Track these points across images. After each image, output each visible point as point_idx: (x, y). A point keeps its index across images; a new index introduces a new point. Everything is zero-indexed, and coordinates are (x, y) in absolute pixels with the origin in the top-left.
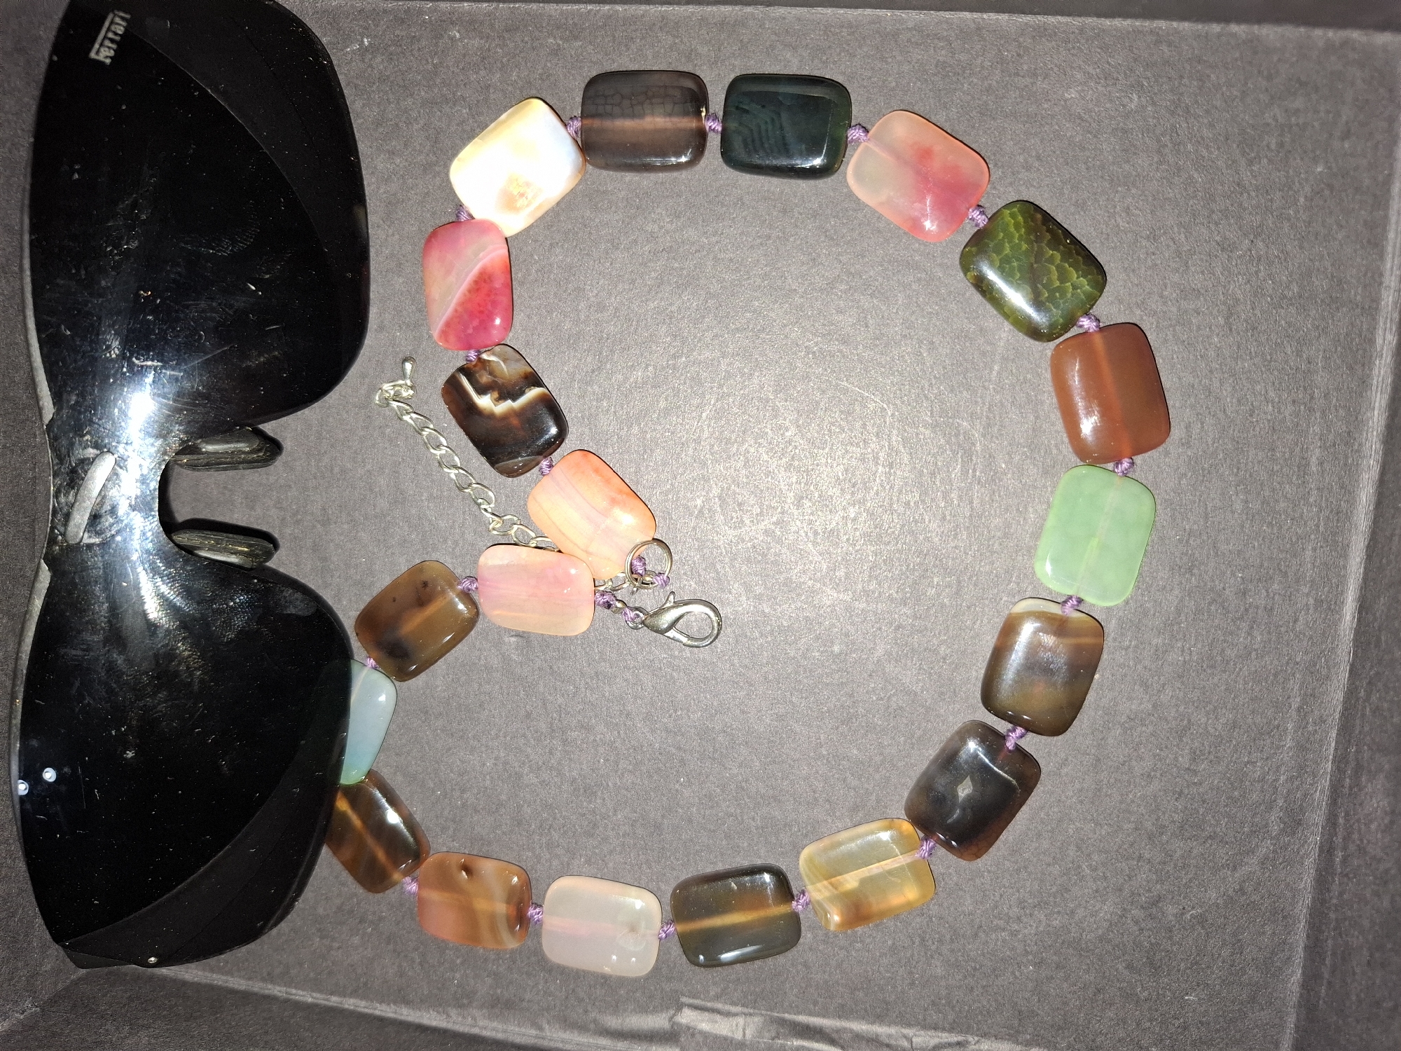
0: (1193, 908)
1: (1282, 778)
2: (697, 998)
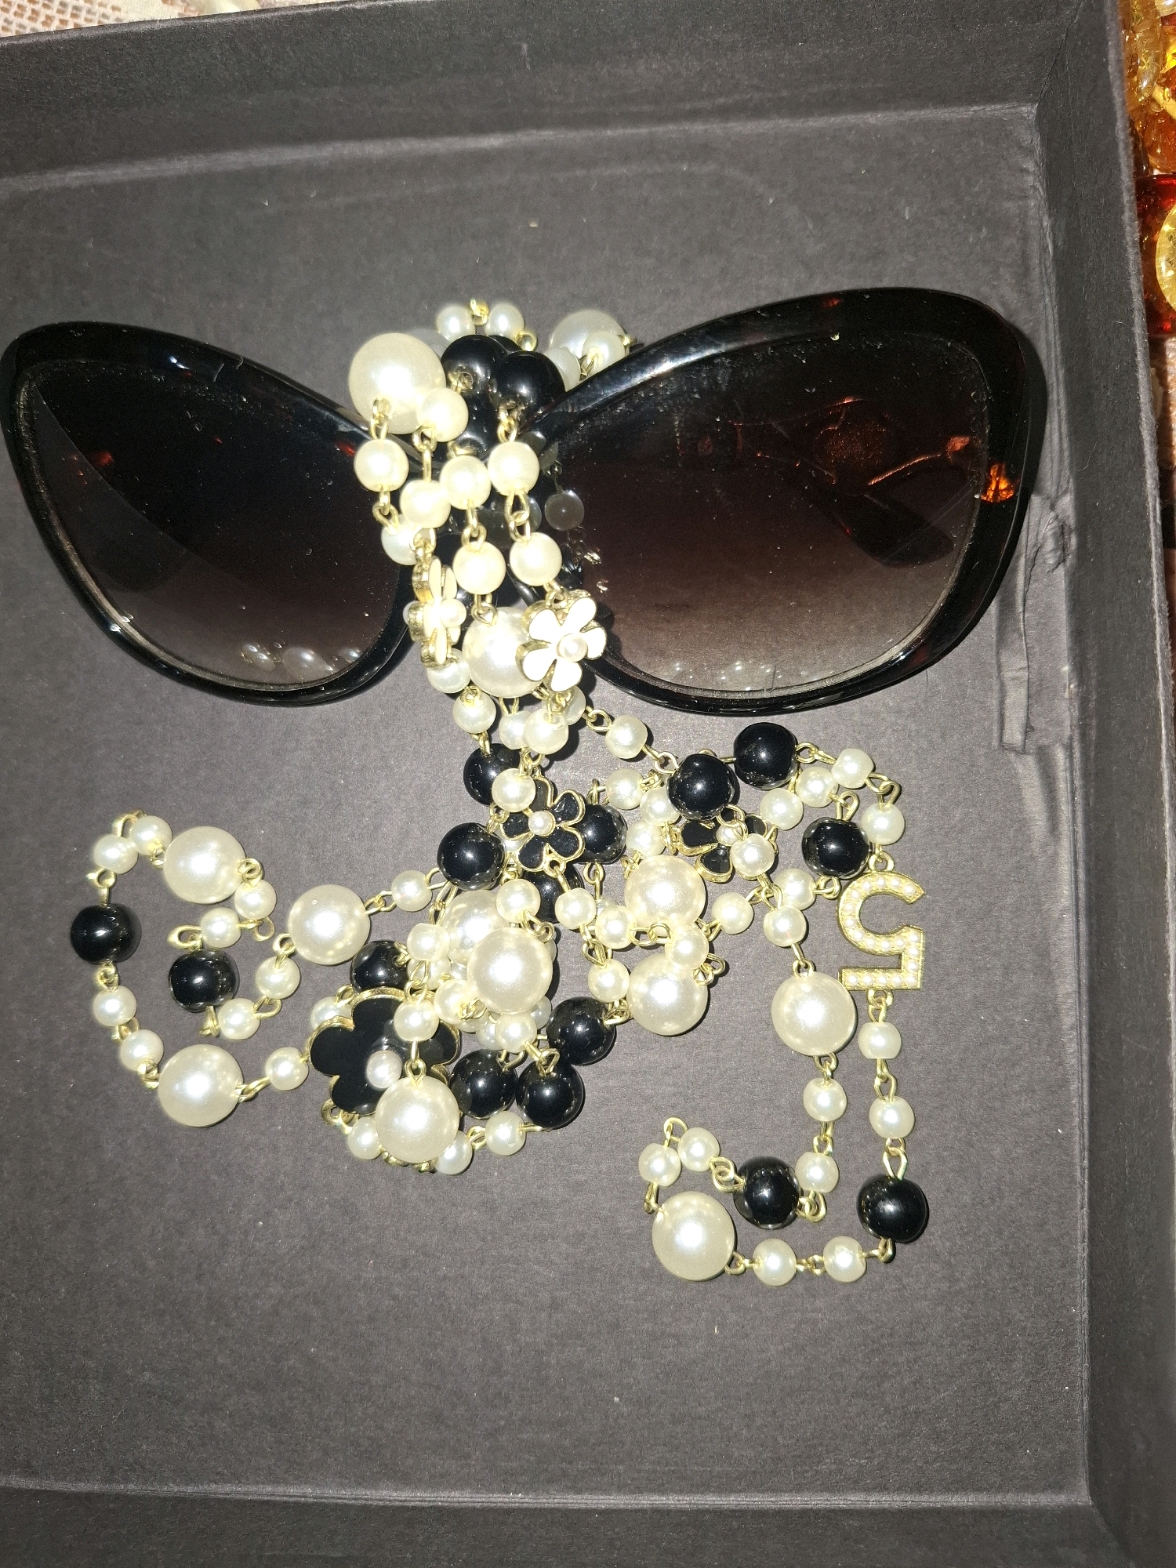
0: (808, 227)
1: (658, 169)
2: (991, 730)
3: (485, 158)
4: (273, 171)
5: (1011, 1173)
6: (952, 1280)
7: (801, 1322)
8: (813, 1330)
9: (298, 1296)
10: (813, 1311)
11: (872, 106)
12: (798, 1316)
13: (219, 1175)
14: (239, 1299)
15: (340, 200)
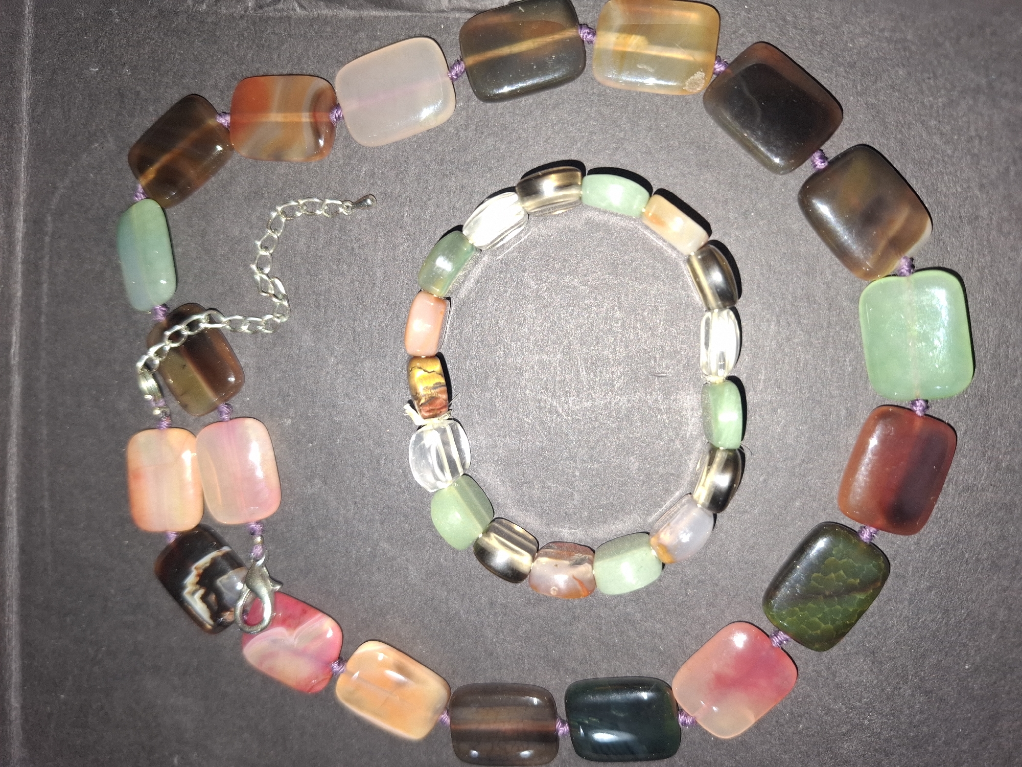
0: (96, 148)
1: (47, 260)
3: (28, 391)
4: (23, 550)
5: (882, 30)
6: (978, 90)
7: (1000, 231)
8: (1008, 221)
9: (916, 673)
10: (991, 219)
11: (16, 91)
12: (994, 232)
13: (798, 723)
14: (911, 723)
15: (46, 504)
